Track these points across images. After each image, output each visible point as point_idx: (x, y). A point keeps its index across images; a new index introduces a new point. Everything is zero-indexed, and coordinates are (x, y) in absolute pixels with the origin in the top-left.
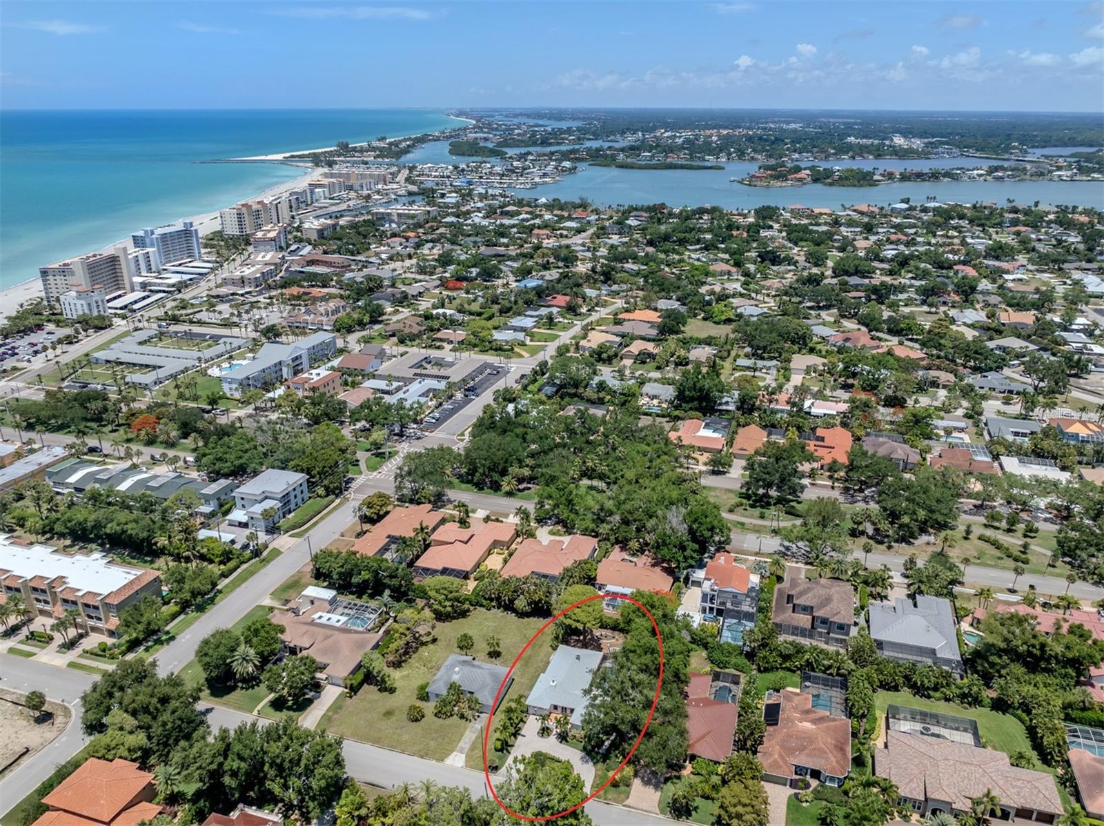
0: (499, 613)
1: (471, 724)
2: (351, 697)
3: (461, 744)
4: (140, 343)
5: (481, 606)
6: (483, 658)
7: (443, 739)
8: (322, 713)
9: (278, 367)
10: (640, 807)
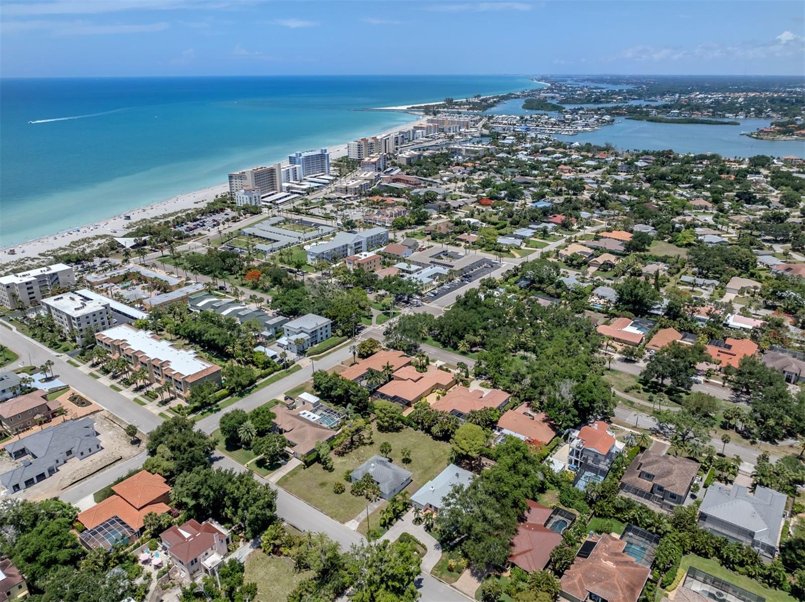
0: (421, 433)
1: (372, 504)
2: (304, 468)
3: (360, 515)
4: (272, 225)
5: (411, 426)
6: (398, 461)
7: (350, 509)
8: (284, 474)
9: (345, 248)
10: (462, 590)
